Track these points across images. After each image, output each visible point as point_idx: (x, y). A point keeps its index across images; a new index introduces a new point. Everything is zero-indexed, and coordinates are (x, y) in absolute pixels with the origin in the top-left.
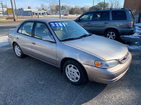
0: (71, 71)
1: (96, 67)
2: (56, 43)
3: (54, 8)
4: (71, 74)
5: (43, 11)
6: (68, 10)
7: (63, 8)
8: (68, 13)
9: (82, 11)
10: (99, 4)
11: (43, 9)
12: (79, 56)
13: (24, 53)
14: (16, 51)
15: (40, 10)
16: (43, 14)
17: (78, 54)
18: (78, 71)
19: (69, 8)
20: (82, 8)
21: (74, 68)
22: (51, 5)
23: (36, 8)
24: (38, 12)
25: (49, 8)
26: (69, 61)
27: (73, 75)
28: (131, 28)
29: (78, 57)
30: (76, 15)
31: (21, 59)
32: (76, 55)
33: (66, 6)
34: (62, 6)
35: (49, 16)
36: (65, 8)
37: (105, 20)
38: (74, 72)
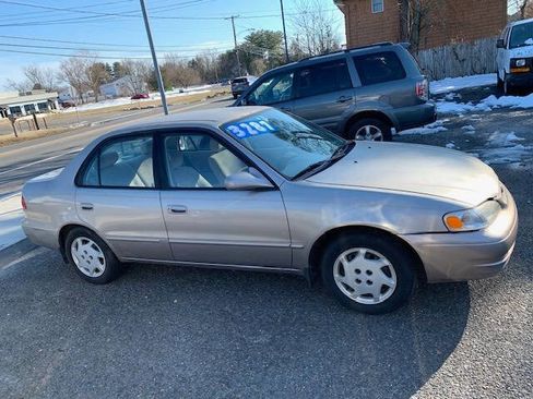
0: (358, 271)
1: (449, 232)
2: (276, 188)
3: (84, 78)
4: (358, 281)
5: (42, 97)
6: (139, 76)
7: (119, 71)
8: (144, 89)
9: (198, 73)
10: (252, 39)
11: (38, 87)
12: (385, 212)
13: (123, 259)
14: (76, 262)
15: (29, 94)
16: (43, 106)
17: (379, 208)
18: (386, 262)
19: (144, 68)
20: (193, 63)
21: (369, 257)
22: (69, 66)
23: (7, 89)
24: (22, 102)
25: (61, 78)
26: (343, 240)
27: (369, 282)
28: (425, 102)
29: (382, 217)
30: (177, 90)
31: (112, 286)
32: (372, 210)
33: (130, 63)
34: (116, 64)
35: (71, 110)
36: (127, 72)
37: (339, 89)
38: (369, 273)
